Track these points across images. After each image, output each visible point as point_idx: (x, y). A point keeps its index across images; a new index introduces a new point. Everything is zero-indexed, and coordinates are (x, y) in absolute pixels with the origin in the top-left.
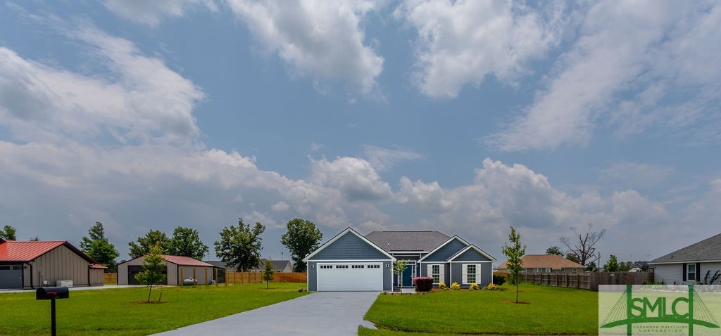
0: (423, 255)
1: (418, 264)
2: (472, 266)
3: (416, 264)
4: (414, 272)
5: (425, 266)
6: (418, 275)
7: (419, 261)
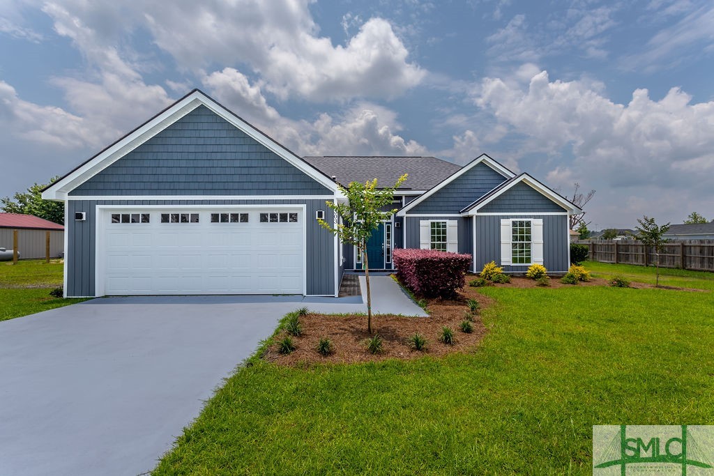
0: (411, 198)
1: (399, 220)
2: (521, 224)
3: (392, 220)
4: (389, 236)
5: (415, 224)
6: (399, 244)
7: (402, 213)
